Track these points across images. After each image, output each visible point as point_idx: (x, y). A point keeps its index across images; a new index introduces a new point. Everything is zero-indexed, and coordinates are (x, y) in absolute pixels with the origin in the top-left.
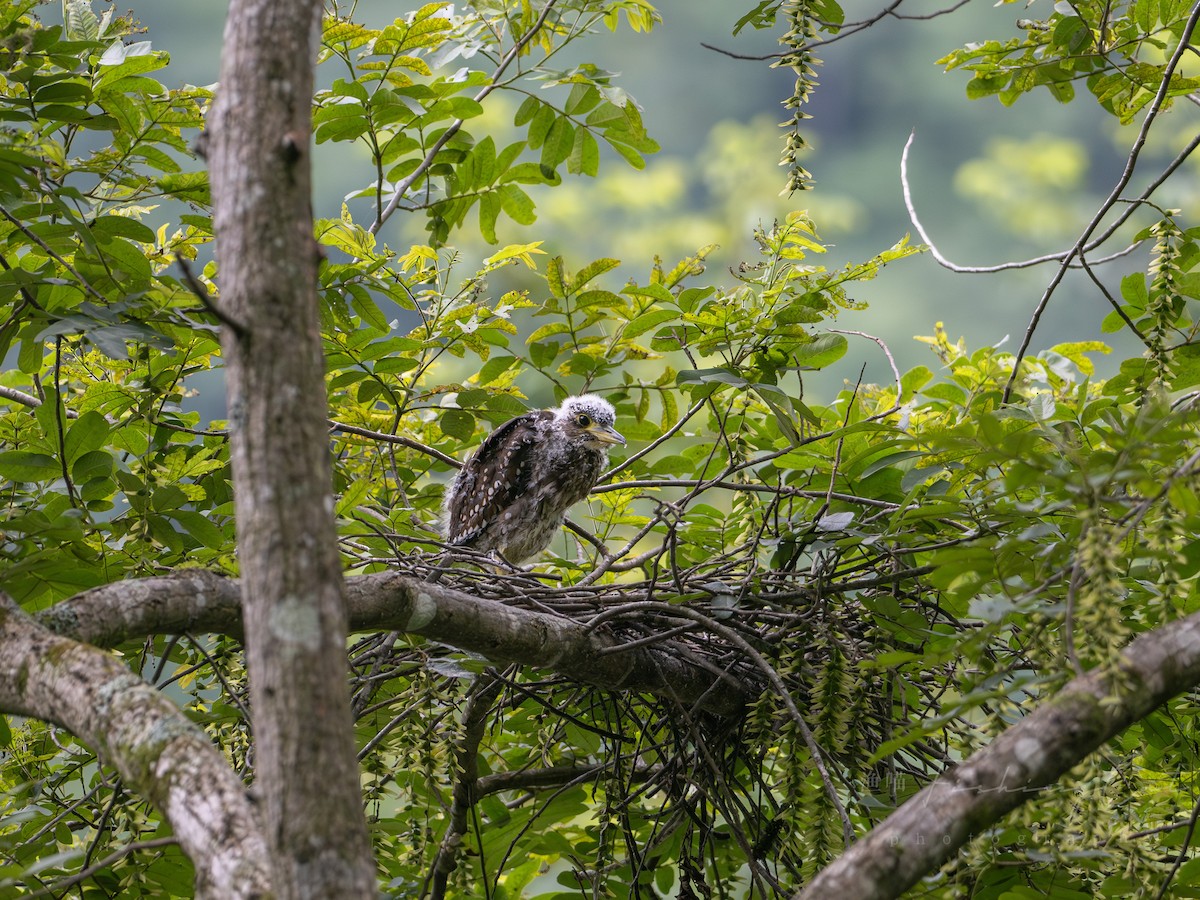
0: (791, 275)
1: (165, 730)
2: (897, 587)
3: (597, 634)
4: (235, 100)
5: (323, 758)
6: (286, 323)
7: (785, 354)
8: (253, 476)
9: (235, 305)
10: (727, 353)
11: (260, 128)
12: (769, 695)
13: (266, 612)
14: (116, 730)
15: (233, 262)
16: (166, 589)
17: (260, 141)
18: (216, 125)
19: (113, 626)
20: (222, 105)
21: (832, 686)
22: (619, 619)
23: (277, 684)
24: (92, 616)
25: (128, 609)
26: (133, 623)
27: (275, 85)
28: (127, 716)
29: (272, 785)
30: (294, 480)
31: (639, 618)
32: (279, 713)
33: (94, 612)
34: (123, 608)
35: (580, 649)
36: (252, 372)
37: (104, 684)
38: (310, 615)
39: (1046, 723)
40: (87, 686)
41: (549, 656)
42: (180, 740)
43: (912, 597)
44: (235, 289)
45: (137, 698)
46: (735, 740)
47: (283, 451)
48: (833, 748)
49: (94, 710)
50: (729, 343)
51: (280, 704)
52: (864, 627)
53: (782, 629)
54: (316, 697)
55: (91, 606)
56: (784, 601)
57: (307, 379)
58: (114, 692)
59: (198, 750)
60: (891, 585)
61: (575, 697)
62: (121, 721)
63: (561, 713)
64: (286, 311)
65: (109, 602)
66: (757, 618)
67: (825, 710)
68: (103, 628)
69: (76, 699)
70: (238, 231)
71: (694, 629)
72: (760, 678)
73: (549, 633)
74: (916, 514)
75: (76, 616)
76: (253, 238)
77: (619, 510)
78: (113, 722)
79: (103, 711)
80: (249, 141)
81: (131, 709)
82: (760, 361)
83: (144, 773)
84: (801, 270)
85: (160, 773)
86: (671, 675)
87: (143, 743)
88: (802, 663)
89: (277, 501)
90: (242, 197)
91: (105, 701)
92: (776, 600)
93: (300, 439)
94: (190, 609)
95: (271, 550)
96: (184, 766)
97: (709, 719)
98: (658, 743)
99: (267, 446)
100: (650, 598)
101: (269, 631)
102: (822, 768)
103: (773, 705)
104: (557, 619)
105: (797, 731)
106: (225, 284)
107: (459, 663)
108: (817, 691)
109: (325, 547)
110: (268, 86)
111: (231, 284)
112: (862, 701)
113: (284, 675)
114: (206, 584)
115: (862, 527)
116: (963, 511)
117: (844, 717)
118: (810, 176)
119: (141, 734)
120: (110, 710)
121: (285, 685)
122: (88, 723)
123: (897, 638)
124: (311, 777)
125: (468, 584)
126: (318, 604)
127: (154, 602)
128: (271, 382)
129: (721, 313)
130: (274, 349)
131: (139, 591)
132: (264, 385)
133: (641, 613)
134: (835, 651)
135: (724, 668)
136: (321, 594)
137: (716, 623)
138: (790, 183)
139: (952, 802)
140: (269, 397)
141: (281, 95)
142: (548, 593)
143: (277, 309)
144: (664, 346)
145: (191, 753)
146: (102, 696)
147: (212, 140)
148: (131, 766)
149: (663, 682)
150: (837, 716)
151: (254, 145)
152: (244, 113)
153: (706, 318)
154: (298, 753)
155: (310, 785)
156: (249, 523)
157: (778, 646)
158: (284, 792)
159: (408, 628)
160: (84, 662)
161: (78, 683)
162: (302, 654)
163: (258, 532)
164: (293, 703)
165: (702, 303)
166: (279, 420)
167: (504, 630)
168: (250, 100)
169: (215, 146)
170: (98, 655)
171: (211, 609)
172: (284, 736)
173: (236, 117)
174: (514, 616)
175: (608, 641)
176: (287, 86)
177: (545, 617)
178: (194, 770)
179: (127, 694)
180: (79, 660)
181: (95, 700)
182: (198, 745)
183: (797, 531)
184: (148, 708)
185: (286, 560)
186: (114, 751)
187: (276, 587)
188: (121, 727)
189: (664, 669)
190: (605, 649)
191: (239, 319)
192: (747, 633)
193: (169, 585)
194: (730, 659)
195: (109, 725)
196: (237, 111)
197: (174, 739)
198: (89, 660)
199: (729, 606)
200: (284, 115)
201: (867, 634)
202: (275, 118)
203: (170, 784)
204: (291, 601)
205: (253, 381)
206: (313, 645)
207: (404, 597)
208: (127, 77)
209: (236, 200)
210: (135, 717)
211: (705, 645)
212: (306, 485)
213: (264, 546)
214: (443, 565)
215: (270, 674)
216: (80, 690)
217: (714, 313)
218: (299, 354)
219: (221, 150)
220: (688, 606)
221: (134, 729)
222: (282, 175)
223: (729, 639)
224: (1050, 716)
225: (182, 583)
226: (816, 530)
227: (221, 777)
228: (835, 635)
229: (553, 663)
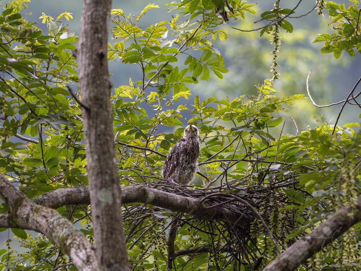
0: (265, 98)
1: (69, 231)
2: (294, 186)
3: (205, 203)
4: (84, 40)
5: (114, 236)
6: (101, 106)
7: (264, 122)
8: (91, 152)
9: (85, 101)
10: (245, 121)
11: (92, 48)
12: (257, 220)
13: (96, 193)
14: (55, 232)
15: (85, 88)
16: (72, 191)
17: (92, 52)
18: (79, 48)
19: (56, 203)
20: (81, 42)
21: (276, 217)
22: (211, 198)
23: (100, 214)
24: (49, 199)
25: (60, 197)
26: (62, 201)
27: (96, 35)
28: (58, 227)
29: (99, 245)
30: (104, 153)
31: (217, 198)
32: (101, 223)
33: (50, 198)
34: (59, 197)
35: (200, 207)
36: (91, 121)
37: (51, 218)
38: (109, 193)
39: (332, 222)
40: (46, 219)
41: (190, 210)
42: (73, 234)
43: (299, 189)
44: (85, 97)
45: (61, 222)
46: (248, 234)
47: (101, 145)
48: (277, 235)
49: (49, 226)
50: (246, 118)
51: (101, 220)
52: (285, 199)
53: (260, 200)
54: (112, 218)
55: (49, 197)
56: (260, 192)
57: (107, 123)
58: (54, 220)
59: (79, 237)
60: (292, 186)
61: (199, 223)
62: (56, 229)
63: (195, 228)
64: (101, 102)
65: (55, 195)
66: (253, 197)
67: (274, 224)
68: (53, 203)
69: (43, 223)
70: (86, 79)
71: (233, 201)
72: (254, 215)
73: (190, 203)
74: (299, 164)
75: (44, 200)
76: (91, 81)
77: (215, 169)
78: (54, 229)
79: (51, 226)
80: (89, 52)
81: (59, 225)
82: (256, 124)
83: (63, 244)
84: (269, 97)
85: (68, 244)
86: (227, 215)
87: (63, 235)
88: (266, 210)
89: (99, 160)
90: (87, 69)
91: (51, 223)
92: (258, 191)
93: (105, 141)
94: (79, 197)
95: (98, 174)
96: (75, 241)
97: (240, 229)
98: (225, 236)
99: (96, 143)
100: (220, 192)
101: (97, 199)
102: (274, 241)
103: (258, 223)
104: (192, 199)
105: (266, 230)
106: (82, 95)
107: (163, 214)
108: (271, 218)
109: (114, 173)
110: (94, 35)
111: (84, 95)
112: (285, 221)
113: (102, 212)
114: (84, 189)
115: (283, 169)
116: (313, 163)
117: (280, 226)
118: (280, 75)
119: (62, 233)
120: (53, 226)
121: (102, 215)
122: (47, 230)
123: (295, 202)
124: (111, 242)
125: (166, 189)
126: (112, 190)
127: (68, 195)
128: (97, 124)
129: (244, 109)
130: (97, 114)
131: (64, 192)
132: (94, 125)
133: (218, 196)
134: (276, 206)
135: (243, 212)
136: (113, 187)
137: (240, 198)
138: (274, 77)
139: (304, 246)
140: (96, 128)
141: (98, 38)
142: (189, 191)
143: (98, 102)
144: (227, 119)
145: (77, 238)
146: (51, 222)
147: (78, 52)
148: (59, 242)
149: (225, 217)
150: (277, 225)
151: (90, 53)
152: (87, 44)
153: (239, 110)
154: (107, 235)
155: (110, 244)
156: (91, 167)
157: (259, 205)
158: (103, 247)
159: (147, 202)
160: (45, 212)
161: (44, 218)
162: (107, 205)
163: (93, 169)
164: (105, 220)
165: (238, 106)
166: (99, 135)
167: (176, 202)
168: (89, 40)
169: (79, 54)
170: (50, 210)
171: (86, 197)
172: (102, 230)
173: (85, 45)
174: (179, 198)
175: (208, 205)
176: (100, 36)
177: (188, 198)
178: (77, 243)
179: (58, 221)
180: (44, 211)
181: (49, 223)
182: (79, 235)
183: (264, 170)
184: (64, 225)
185: (102, 177)
186: (54, 238)
187: (99, 185)
188: (56, 231)
189: (225, 213)
190: (207, 207)
191: (86, 105)
192: (249, 201)
193: (73, 190)
194: (245, 209)
195: (53, 230)
196: (85, 43)
197: (72, 234)
198: (47, 212)
199: (244, 193)
200: (99, 44)
201: (286, 201)
202: (97, 45)
203: (70, 247)
204: (104, 189)
205: (91, 124)
206: (111, 203)
207: (145, 192)
208: (67, 44)
209: (85, 70)
210: (60, 227)
211: (238, 206)
212: (108, 155)
213: (95, 173)
214: (158, 184)
215: (98, 211)
216: (44, 221)
217: (242, 109)
218: (105, 115)
219: (80, 55)
220: (231, 194)
221: (60, 231)
222: (99, 62)
223: (245, 204)
224: (333, 220)
225: (77, 189)
226: (270, 170)
227: (86, 244)
228: (276, 201)
229: (191, 212)
